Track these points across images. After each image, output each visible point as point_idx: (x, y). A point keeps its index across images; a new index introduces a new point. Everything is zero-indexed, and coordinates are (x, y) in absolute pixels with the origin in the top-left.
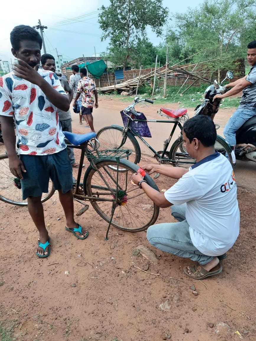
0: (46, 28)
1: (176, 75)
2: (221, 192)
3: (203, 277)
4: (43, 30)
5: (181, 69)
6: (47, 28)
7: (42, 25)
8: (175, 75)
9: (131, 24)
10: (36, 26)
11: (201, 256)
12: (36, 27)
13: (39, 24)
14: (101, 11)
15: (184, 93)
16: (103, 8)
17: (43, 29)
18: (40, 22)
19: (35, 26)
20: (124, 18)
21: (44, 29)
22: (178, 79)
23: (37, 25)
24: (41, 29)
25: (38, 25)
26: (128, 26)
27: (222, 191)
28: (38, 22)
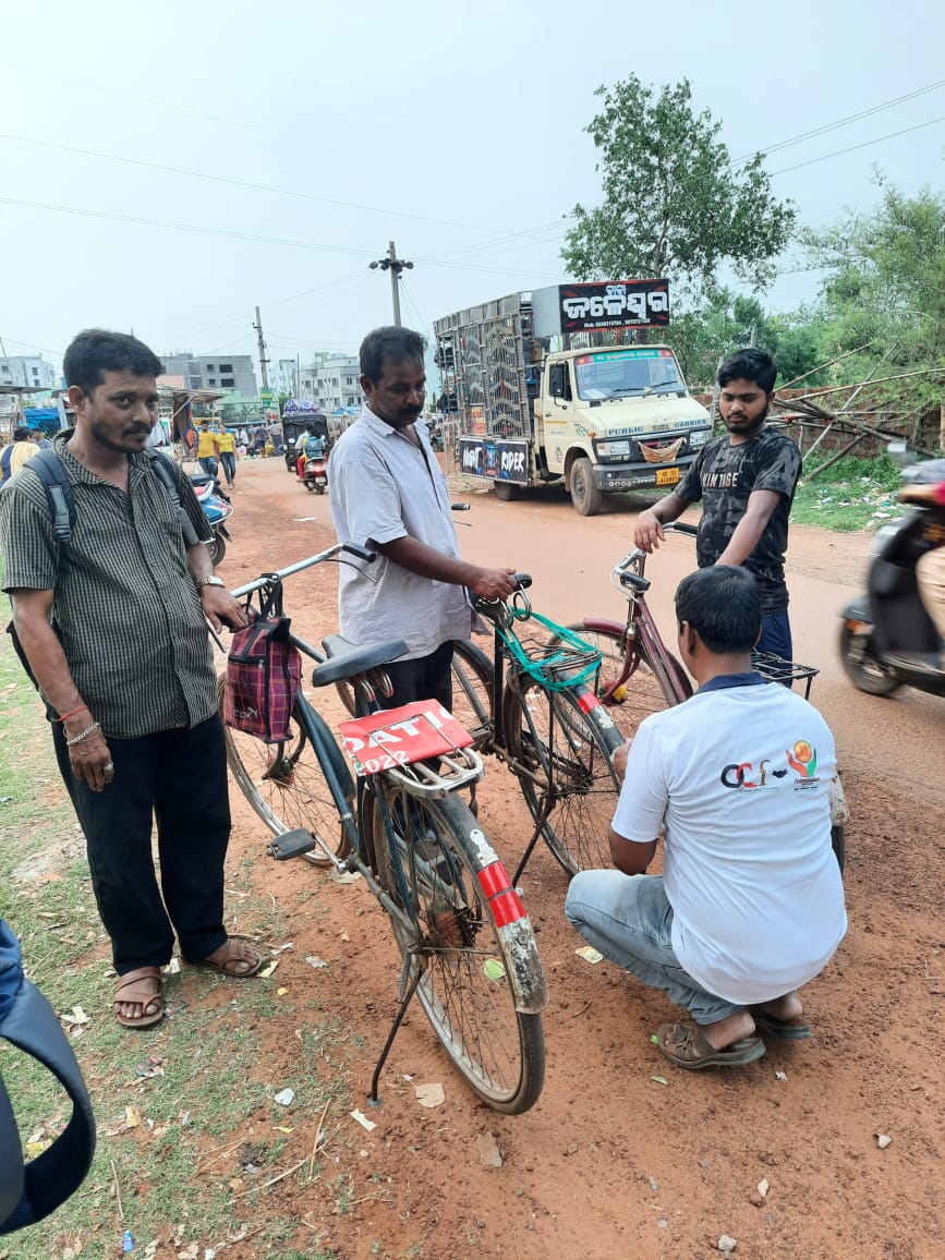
0: (410, 266)
1: (790, 420)
2: (720, 782)
3: (696, 1062)
4: (401, 274)
5: (802, 401)
6: (411, 268)
7: (399, 258)
8: (786, 420)
9: (669, 253)
10: (380, 262)
11: (696, 992)
12: (380, 265)
13: (388, 256)
14: (575, 223)
15: (812, 479)
16: (580, 211)
17: (401, 270)
18: (392, 250)
19: (377, 261)
20: (646, 237)
21: (404, 269)
22: (807, 432)
23: (383, 259)
24: (393, 269)
25: (388, 260)
26: (661, 261)
27: (723, 779)
28: (389, 248)
